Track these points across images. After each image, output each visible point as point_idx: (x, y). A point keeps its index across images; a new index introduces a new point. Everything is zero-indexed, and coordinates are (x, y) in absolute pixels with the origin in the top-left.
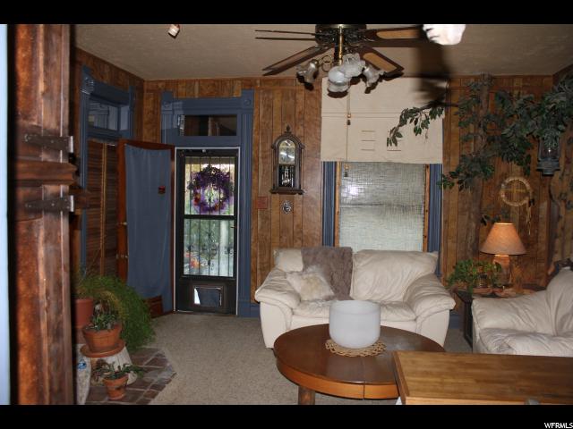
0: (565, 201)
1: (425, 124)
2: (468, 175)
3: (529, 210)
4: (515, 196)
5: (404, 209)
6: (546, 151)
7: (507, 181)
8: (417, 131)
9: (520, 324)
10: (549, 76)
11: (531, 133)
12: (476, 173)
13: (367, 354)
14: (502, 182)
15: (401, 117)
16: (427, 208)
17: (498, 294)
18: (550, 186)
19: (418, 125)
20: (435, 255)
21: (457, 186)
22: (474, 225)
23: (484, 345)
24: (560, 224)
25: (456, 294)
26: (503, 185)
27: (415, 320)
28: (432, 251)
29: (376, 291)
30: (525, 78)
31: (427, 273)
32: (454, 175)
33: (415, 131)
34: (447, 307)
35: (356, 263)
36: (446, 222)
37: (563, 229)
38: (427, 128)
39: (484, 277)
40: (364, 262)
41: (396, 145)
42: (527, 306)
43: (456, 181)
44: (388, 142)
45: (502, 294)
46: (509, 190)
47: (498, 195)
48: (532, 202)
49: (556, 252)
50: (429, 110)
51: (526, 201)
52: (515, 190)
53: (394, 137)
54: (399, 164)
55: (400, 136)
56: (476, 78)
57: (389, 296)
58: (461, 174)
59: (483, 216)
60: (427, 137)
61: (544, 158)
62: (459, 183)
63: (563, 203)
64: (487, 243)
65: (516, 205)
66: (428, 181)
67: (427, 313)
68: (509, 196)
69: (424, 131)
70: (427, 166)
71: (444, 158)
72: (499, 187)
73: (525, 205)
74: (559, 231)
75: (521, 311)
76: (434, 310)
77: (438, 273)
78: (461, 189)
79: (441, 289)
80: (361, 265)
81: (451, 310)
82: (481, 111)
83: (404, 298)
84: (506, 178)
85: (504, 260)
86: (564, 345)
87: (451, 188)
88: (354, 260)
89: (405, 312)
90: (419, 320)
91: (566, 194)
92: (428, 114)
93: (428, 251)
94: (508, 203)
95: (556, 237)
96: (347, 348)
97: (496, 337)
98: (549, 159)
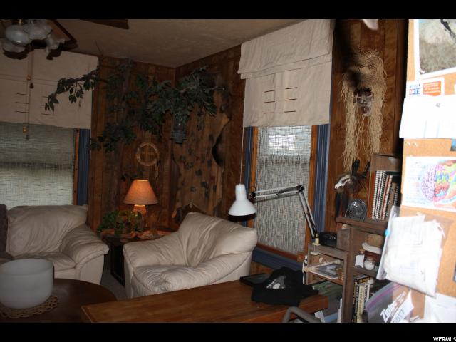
0: (184, 163)
1: (80, 94)
2: (113, 140)
3: (157, 169)
4: (147, 158)
5: (55, 167)
6: (177, 125)
7: (141, 146)
8: (72, 99)
9: (163, 260)
10: (172, 68)
11: (168, 110)
12: (119, 139)
13: (42, 311)
14: (137, 146)
15: (59, 85)
16: (76, 167)
17: (140, 237)
18: (172, 151)
19: (73, 94)
20: (84, 207)
21: (103, 149)
22: (116, 181)
23: (139, 281)
24: (180, 180)
25: (106, 240)
26: (138, 149)
27: (75, 268)
28: (81, 205)
29: (32, 245)
30: (157, 67)
31: (80, 224)
32: (101, 139)
33: (70, 99)
34: (102, 252)
35: (11, 220)
36: (92, 178)
37: (183, 183)
38: (81, 97)
39: (128, 224)
40: (20, 218)
41: (53, 110)
42: (166, 245)
43: (102, 144)
44: (47, 107)
45: (143, 237)
46: (143, 153)
47: (135, 157)
48: (159, 163)
49: (178, 201)
50: (83, 82)
51: (155, 162)
52: (147, 154)
53: (51, 103)
54: (52, 127)
55: (57, 102)
56: (121, 60)
57: (46, 247)
58: (107, 139)
59: (123, 174)
60: (80, 105)
61: (176, 130)
62: (106, 146)
63: (182, 164)
64: (128, 195)
65: (148, 165)
66: (78, 144)
67: (85, 260)
68: (143, 157)
69: (78, 99)
70: (77, 130)
71: (92, 124)
72: (135, 151)
73: (154, 165)
74: (179, 185)
75: (162, 249)
76: (91, 256)
77: (88, 223)
78: (107, 151)
79: (94, 237)
80: (16, 221)
81: (105, 255)
82: (124, 88)
83: (60, 248)
84: (141, 143)
85: (142, 208)
86: (203, 273)
87: (99, 150)
88: (8, 217)
89: (65, 261)
90: (78, 267)
91: (185, 158)
92: (82, 86)
93: (77, 204)
94: (142, 163)
95: (177, 189)
96: (19, 310)
97: (149, 274)
98: (179, 131)
